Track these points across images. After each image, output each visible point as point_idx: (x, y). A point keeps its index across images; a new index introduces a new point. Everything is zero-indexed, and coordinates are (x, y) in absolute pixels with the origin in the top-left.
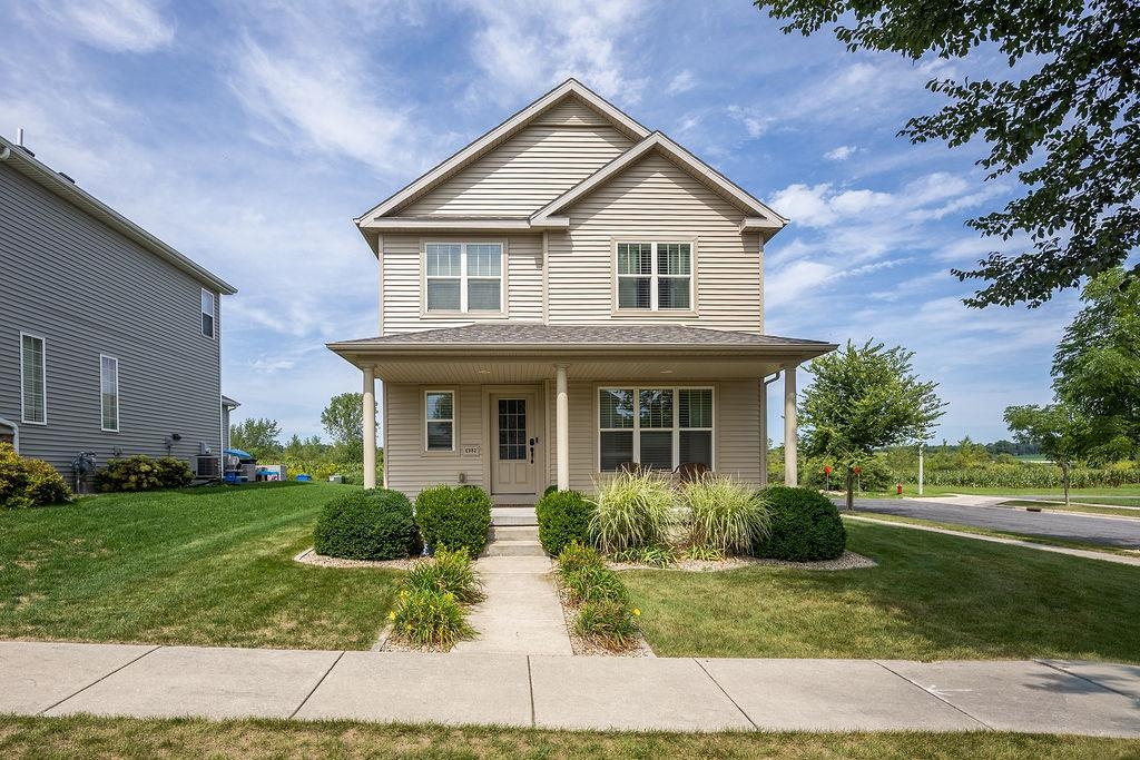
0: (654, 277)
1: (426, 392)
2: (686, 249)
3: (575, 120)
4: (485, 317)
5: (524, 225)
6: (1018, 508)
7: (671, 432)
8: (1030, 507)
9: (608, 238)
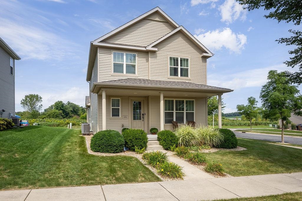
0: (179, 67)
1: (112, 98)
2: (187, 60)
3: (157, 19)
4: (131, 76)
5: (144, 49)
6: (240, 132)
7: (183, 112)
8: (243, 132)
9: (167, 55)
